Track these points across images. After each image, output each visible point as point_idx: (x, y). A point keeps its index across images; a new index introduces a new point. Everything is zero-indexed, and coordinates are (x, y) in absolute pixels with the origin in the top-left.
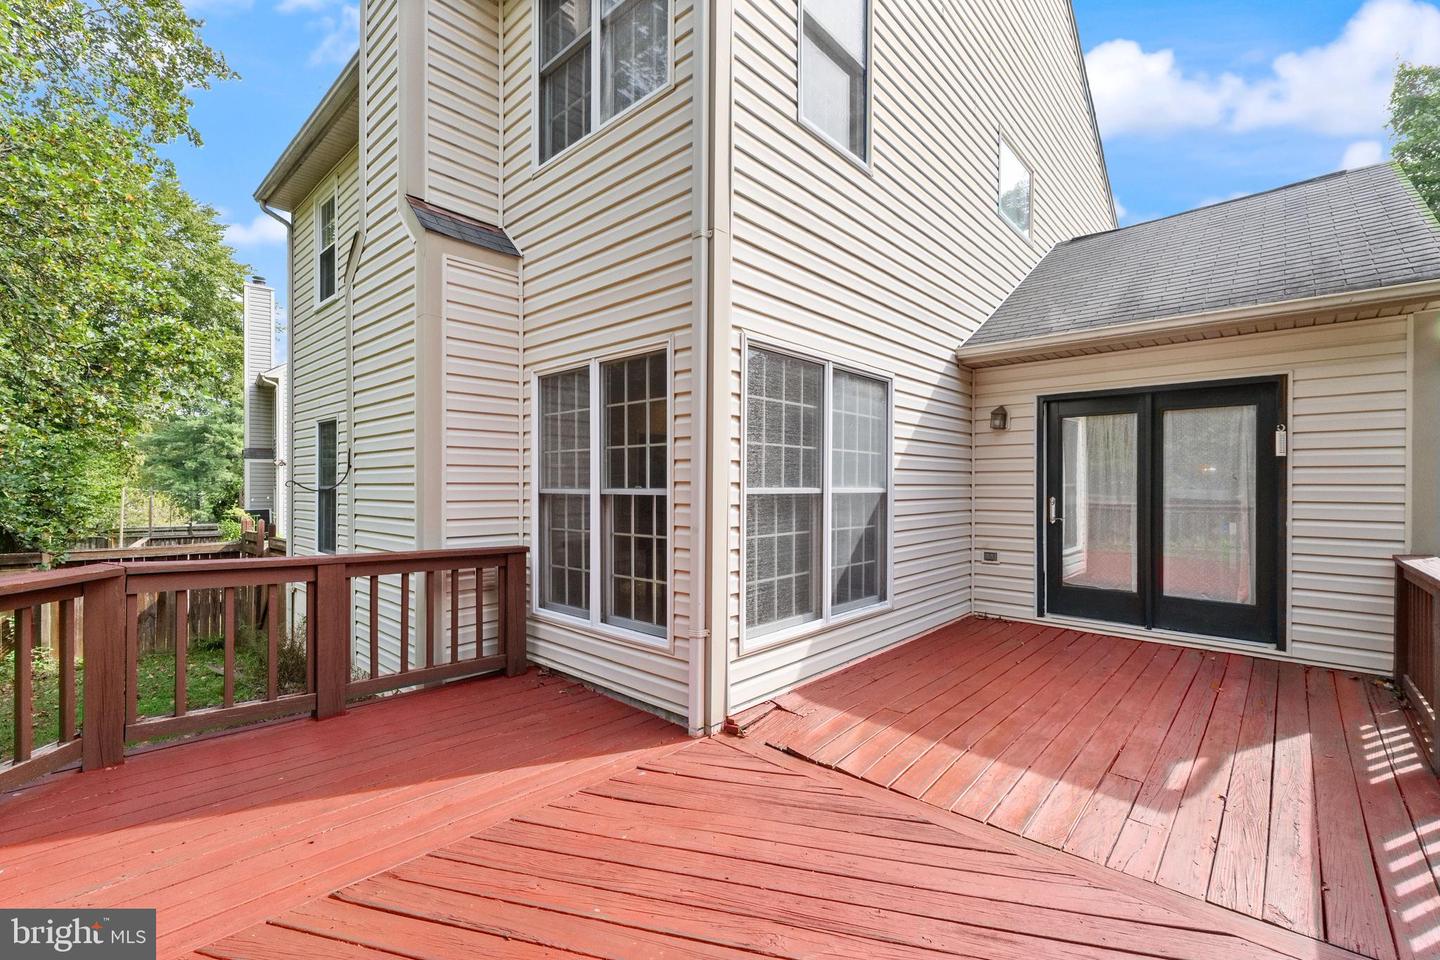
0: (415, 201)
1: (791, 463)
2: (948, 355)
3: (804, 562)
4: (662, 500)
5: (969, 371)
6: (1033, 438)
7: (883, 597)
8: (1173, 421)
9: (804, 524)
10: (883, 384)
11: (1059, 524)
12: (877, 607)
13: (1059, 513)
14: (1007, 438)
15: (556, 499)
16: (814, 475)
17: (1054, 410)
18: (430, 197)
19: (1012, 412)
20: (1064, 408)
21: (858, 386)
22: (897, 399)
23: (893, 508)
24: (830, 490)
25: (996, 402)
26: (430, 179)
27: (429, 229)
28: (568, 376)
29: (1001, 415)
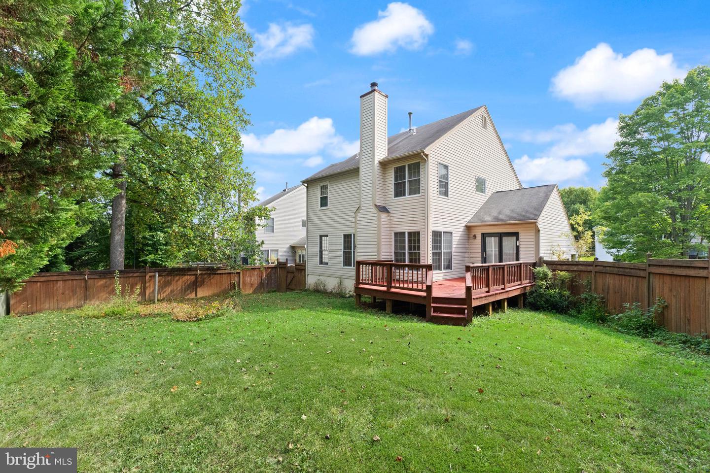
0: (376, 205)
1: (437, 247)
2: (464, 225)
3: (439, 262)
4: (420, 253)
5: (468, 228)
6: (480, 241)
7: (451, 269)
8: (504, 239)
9: (439, 256)
10: (451, 233)
11: (486, 257)
12: (451, 271)
13: (486, 256)
14: (476, 241)
15: (396, 252)
16: (440, 249)
17: (484, 236)
18: (377, 204)
19: (477, 236)
20: (486, 235)
21: (447, 234)
22: (453, 235)
23: (453, 254)
24: (443, 251)
25: (474, 234)
26: (377, 201)
27: (380, 211)
28: (400, 233)
29: (475, 236)
